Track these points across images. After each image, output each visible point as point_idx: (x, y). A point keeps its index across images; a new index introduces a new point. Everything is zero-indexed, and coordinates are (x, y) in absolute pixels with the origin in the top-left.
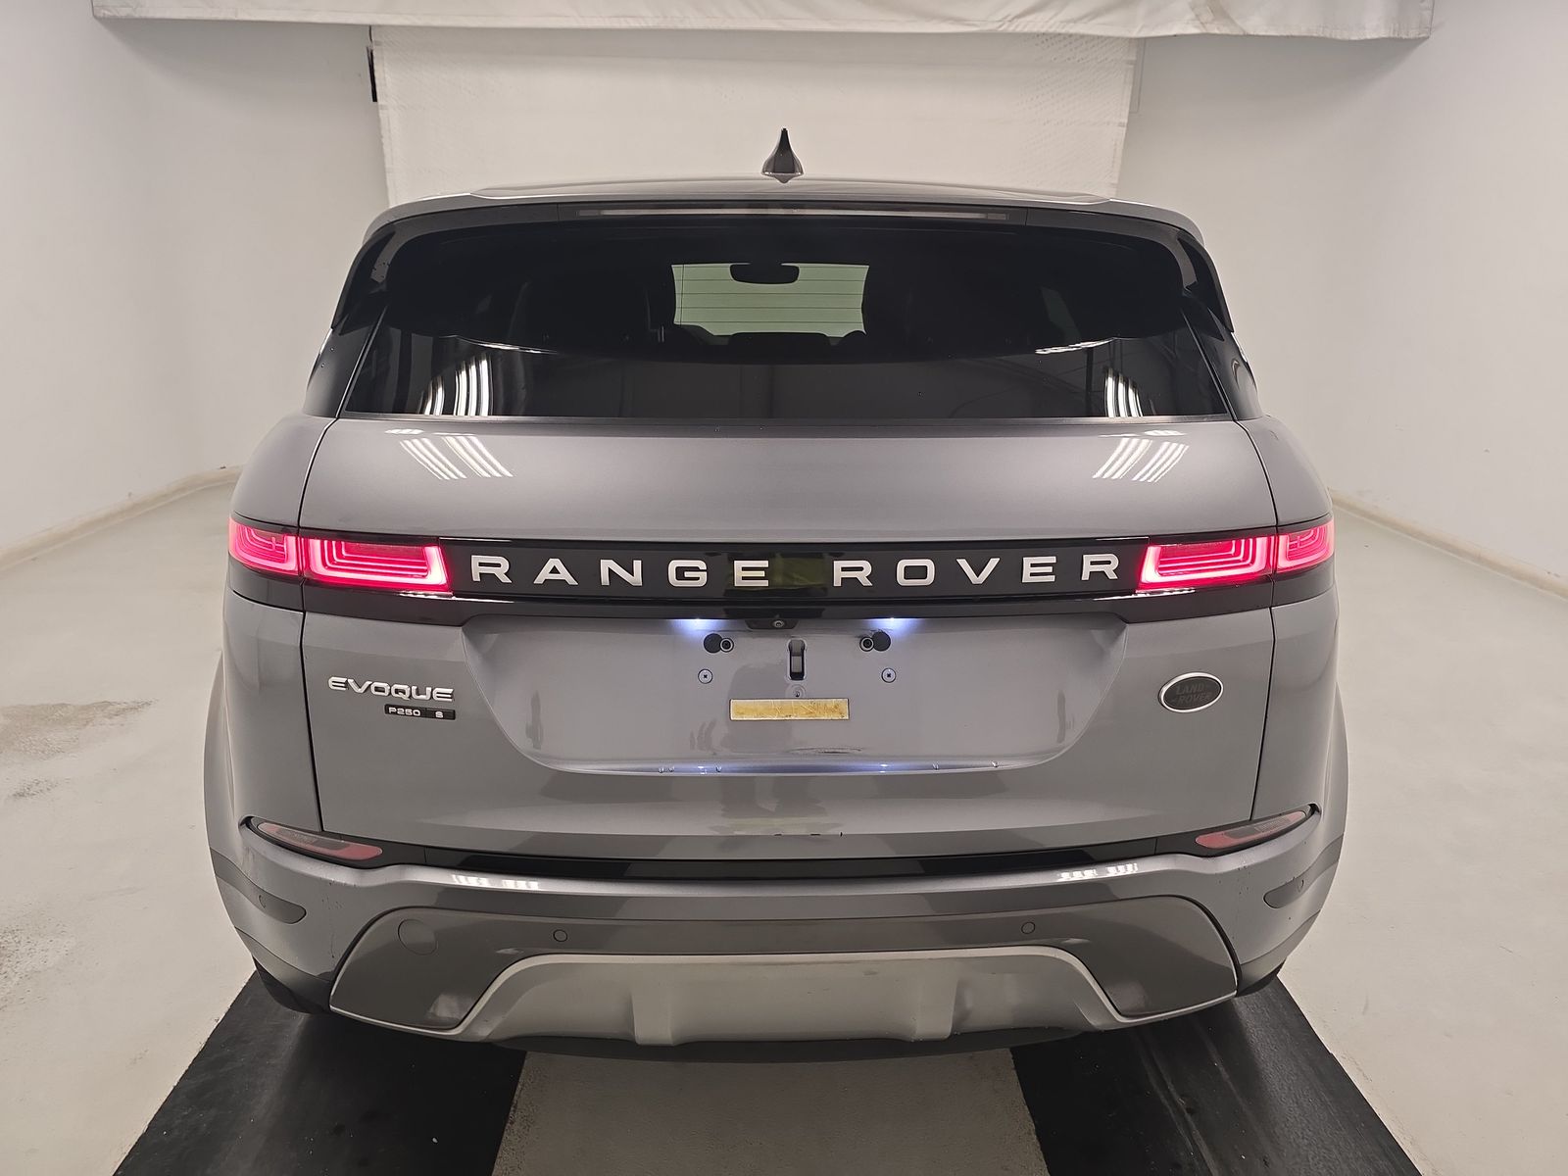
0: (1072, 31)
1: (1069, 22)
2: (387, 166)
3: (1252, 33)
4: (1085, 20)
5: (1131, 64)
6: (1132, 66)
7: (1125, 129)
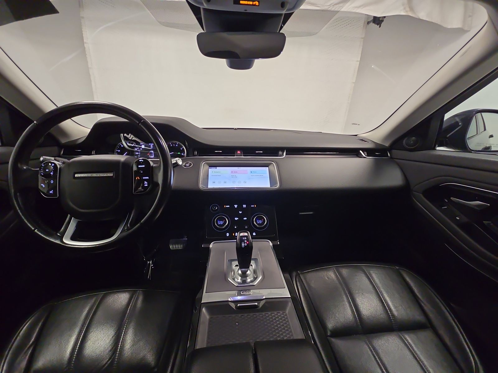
0: (357, 11)
1: (356, 7)
2: (90, 66)
3: (421, 18)
4: (362, 7)
5: (362, 39)
6: (362, 40)
7: (359, 62)
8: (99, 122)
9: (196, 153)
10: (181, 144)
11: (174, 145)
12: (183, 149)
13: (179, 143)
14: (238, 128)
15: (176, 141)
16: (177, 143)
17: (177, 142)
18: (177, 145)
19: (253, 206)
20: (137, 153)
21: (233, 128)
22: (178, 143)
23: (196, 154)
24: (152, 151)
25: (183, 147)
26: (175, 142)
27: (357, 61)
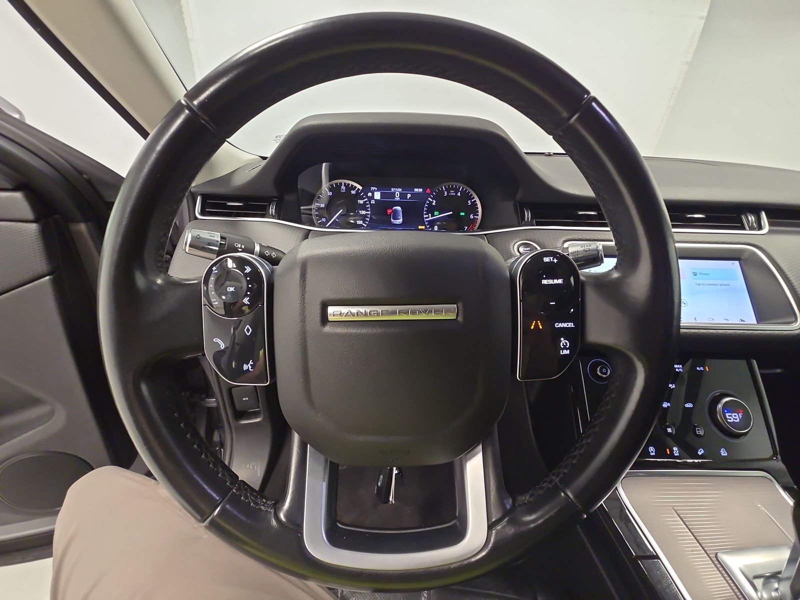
8: (294, 129)
9: (528, 215)
10: (469, 190)
11: (452, 193)
12: (474, 204)
13: (466, 187)
14: (554, 154)
15: (457, 184)
16: (459, 188)
17: (460, 184)
18: (459, 194)
19: (702, 369)
20: (364, 212)
21: (543, 153)
22: (463, 189)
23: (528, 218)
24: (399, 208)
25: (474, 198)
26: (455, 184)
27: (701, 18)
